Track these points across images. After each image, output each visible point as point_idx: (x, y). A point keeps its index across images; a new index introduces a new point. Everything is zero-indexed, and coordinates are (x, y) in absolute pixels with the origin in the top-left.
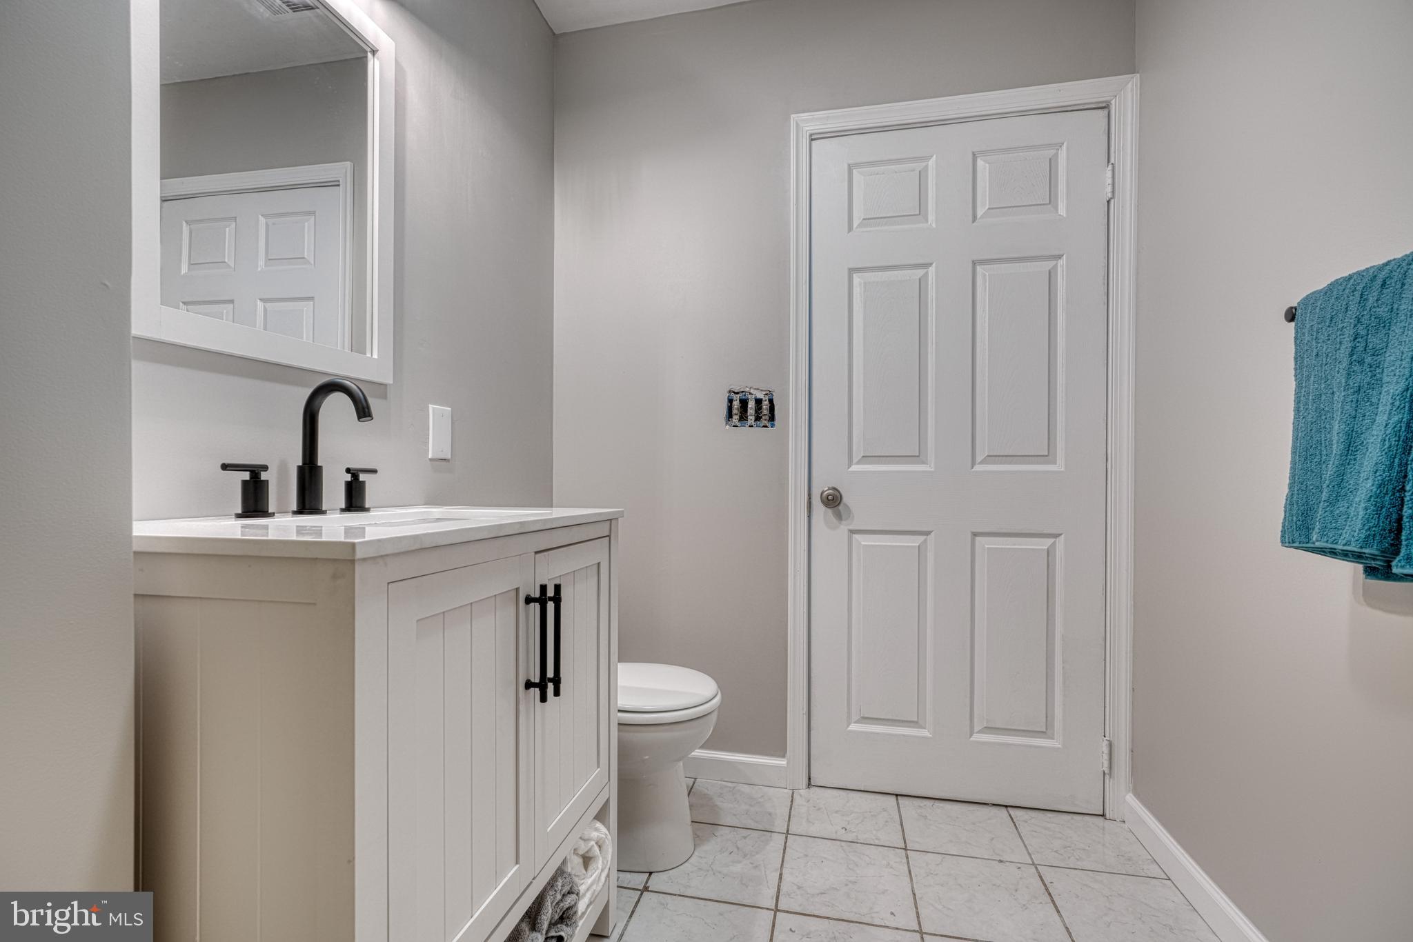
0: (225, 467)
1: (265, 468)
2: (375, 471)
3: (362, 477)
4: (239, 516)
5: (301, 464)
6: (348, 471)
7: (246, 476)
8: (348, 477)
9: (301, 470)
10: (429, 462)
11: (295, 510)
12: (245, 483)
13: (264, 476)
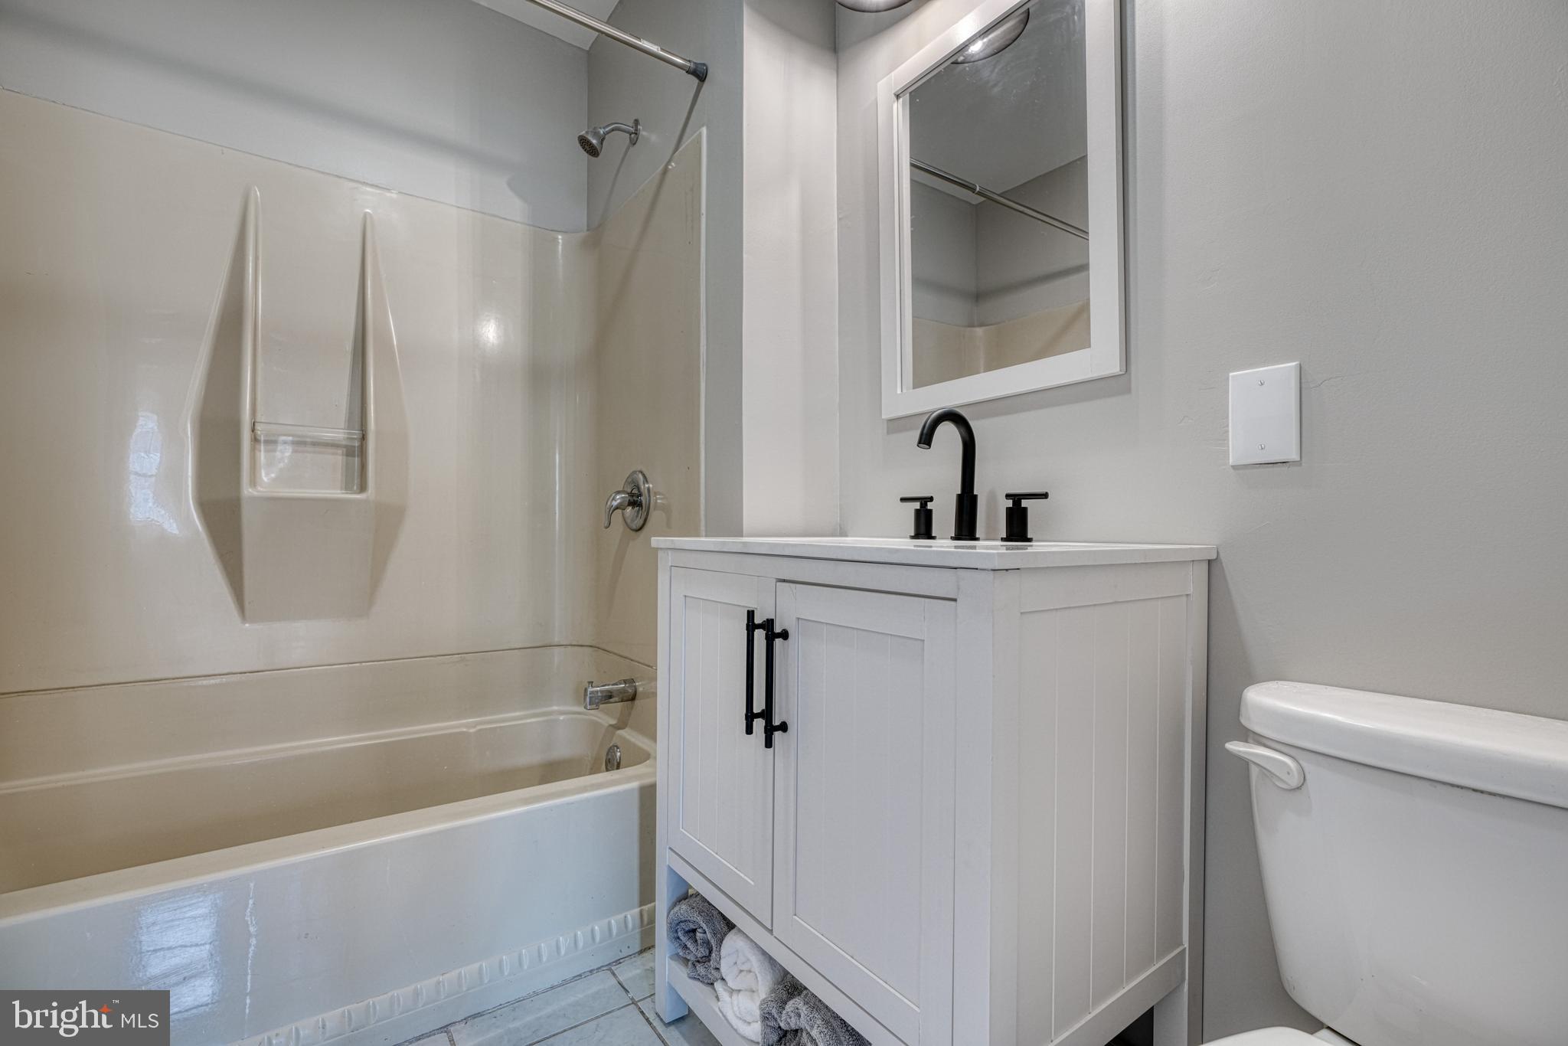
0: (903, 500)
1: (931, 499)
2: (1045, 496)
3: (1024, 503)
4: (913, 537)
5: (959, 493)
6: (1008, 496)
7: (917, 505)
8: (1010, 503)
9: (960, 498)
10: (1232, 470)
11: (953, 535)
12: (917, 511)
13: (930, 506)
